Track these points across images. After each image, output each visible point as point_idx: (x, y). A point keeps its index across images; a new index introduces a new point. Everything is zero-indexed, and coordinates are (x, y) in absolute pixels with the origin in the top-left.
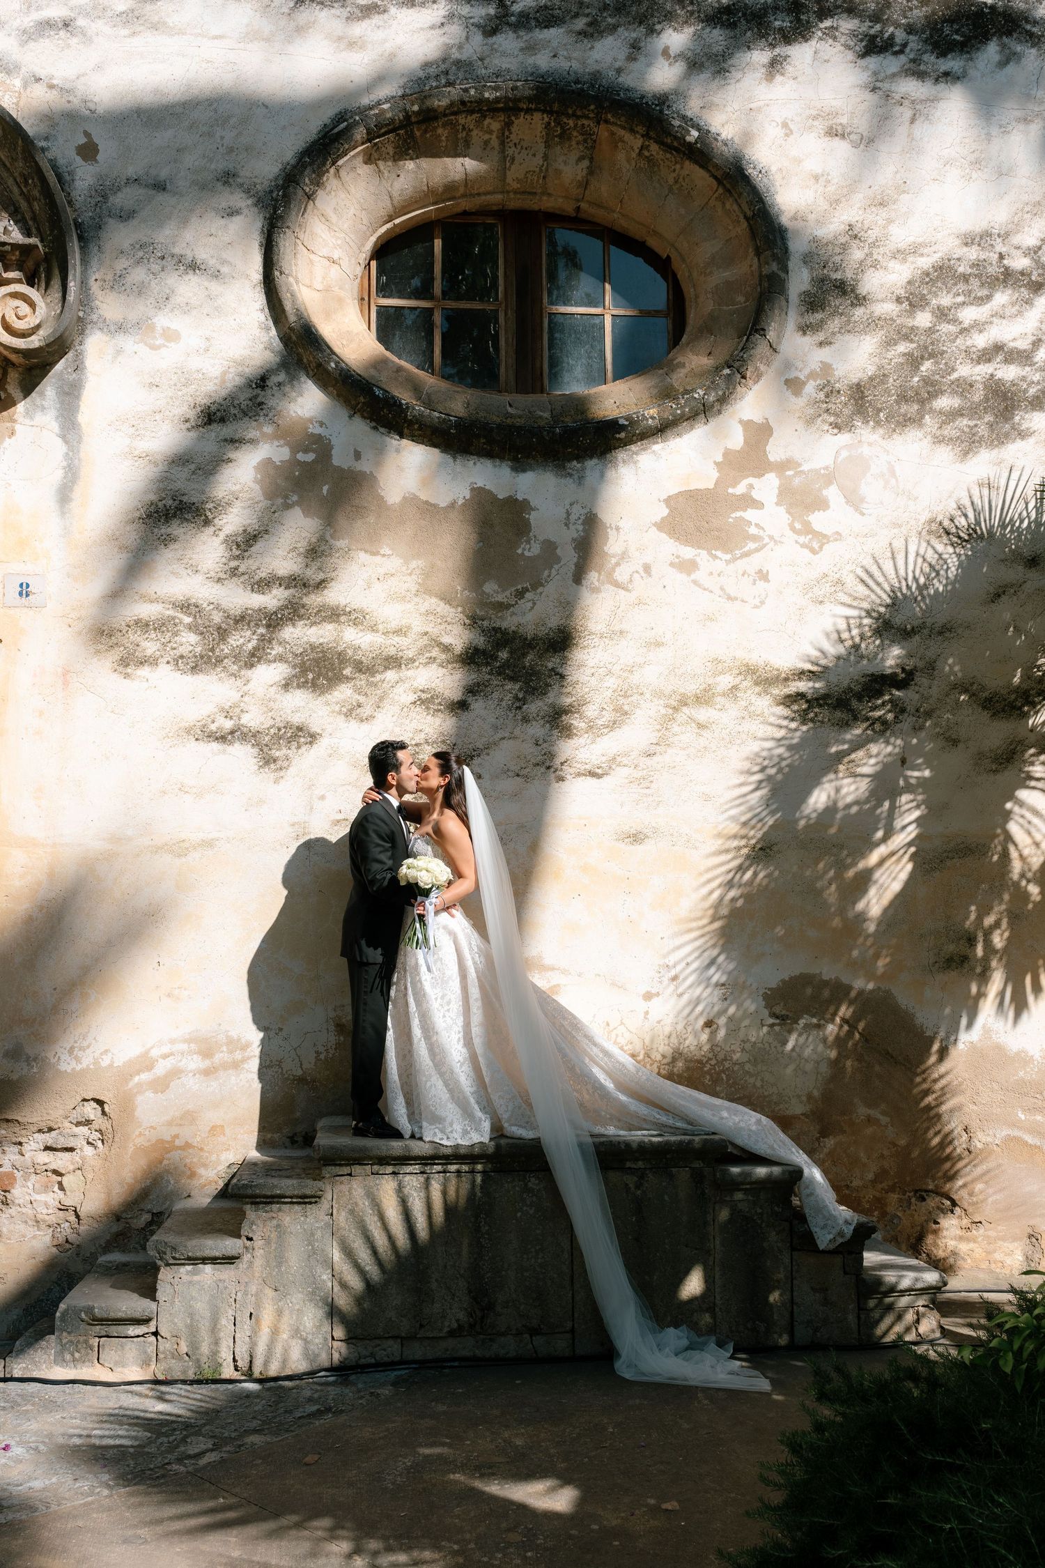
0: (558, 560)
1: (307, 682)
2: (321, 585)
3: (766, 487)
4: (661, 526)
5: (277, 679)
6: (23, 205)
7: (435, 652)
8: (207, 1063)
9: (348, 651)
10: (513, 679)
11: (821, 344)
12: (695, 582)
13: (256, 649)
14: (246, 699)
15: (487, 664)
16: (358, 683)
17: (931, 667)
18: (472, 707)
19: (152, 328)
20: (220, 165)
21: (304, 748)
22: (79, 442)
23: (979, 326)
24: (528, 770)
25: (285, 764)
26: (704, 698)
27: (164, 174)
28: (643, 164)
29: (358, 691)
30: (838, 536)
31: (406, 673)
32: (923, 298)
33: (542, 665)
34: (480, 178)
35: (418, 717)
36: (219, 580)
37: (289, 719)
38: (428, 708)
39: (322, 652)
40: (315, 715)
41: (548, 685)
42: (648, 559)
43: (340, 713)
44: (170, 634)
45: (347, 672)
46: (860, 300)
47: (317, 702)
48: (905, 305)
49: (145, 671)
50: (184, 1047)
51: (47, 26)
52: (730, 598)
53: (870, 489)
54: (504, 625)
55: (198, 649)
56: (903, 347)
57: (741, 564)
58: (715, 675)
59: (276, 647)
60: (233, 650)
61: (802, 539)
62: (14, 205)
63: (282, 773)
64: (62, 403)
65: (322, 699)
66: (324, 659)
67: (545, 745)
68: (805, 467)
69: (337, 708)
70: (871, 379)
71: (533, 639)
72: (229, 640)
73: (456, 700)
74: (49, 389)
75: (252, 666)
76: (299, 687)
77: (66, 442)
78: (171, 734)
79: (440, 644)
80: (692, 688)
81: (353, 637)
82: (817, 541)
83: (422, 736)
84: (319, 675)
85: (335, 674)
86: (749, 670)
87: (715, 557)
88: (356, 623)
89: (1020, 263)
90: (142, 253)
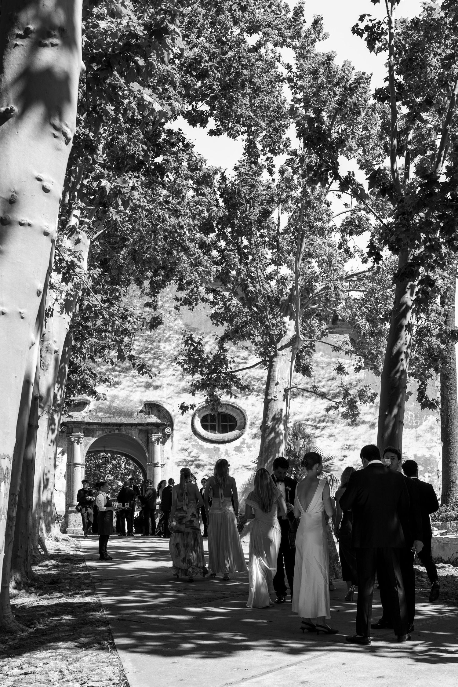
2: (198, 457)
3: (245, 446)
4: (234, 450)
12: (237, 456)
13: (192, 464)
19: (181, 430)
39: (198, 464)
42: (232, 454)
43: (200, 471)
51: (169, 398)
52: (241, 458)
57: (242, 454)
64: (172, 440)
68: (249, 443)
72: (189, 463)
74: (170, 437)
77: (172, 444)
82: (251, 451)
86: (243, 466)
88: (202, 461)
90: (179, 422)
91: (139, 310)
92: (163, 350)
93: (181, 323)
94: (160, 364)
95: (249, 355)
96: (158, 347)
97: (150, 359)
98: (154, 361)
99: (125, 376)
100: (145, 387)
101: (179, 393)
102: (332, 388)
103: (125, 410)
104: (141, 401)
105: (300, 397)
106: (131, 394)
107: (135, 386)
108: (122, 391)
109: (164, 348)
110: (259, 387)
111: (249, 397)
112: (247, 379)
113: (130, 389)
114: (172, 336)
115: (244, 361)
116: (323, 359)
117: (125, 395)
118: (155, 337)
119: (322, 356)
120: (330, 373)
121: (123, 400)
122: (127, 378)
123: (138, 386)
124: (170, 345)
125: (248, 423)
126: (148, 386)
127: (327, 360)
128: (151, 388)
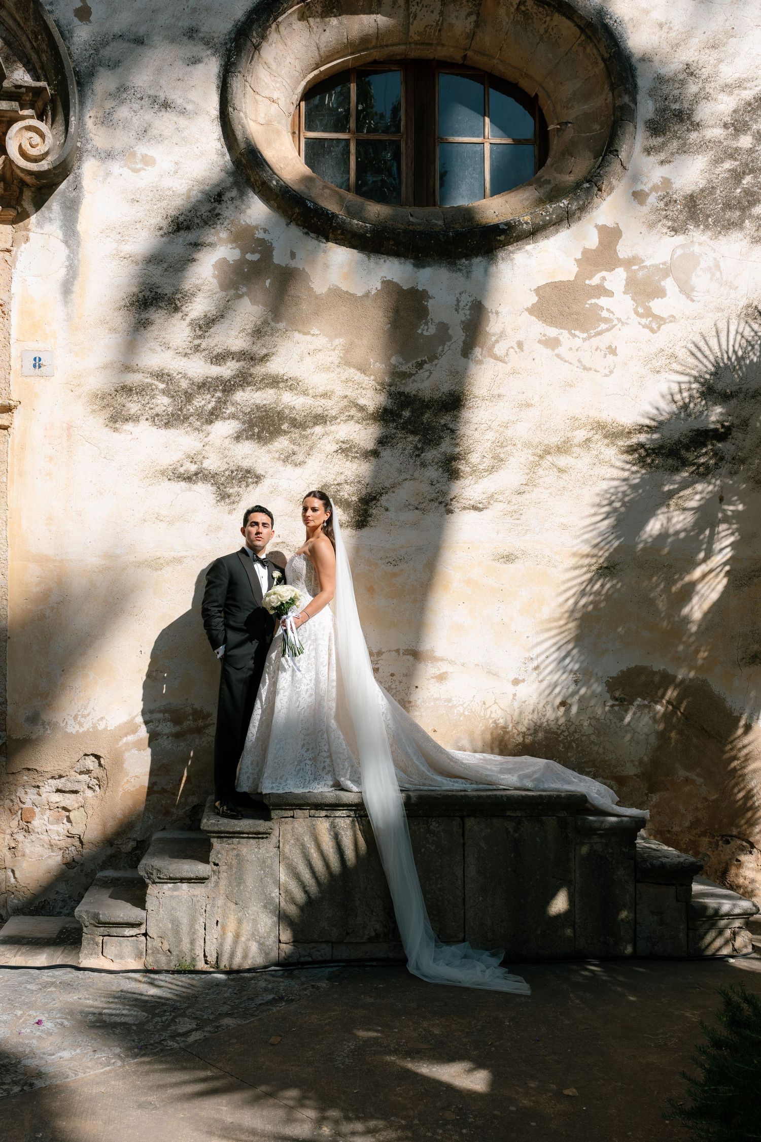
0: (450, 338)
1: (253, 435)
2: (264, 358)
3: (616, 279)
4: (532, 311)
5: (231, 432)
6: (34, 57)
7: (353, 412)
8: (178, 728)
9: (286, 411)
10: (413, 433)
11: (662, 163)
12: (558, 356)
13: (214, 409)
14: (207, 448)
15: (394, 421)
16: (293, 436)
17: (745, 424)
18: (381, 455)
19: (134, 155)
20: (186, 23)
21: (251, 487)
22: (78, 246)
24: (424, 504)
25: (237, 499)
26: (563, 448)
27: (142, 31)
28: (520, 17)
29: (293, 442)
30: (673, 319)
31: (330, 428)
32: (746, 124)
33: (437, 422)
34: (389, 31)
35: (339, 463)
36: (186, 355)
37: (240, 464)
38: (347, 456)
39: (266, 411)
40: (259, 460)
41: (441, 438)
42: (521, 337)
43: (279, 459)
44: (148, 397)
45: (285, 427)
46: (697, 126)
47: (262, 451)
48: (731, 130)
49: (129, 426)
50: (160, 716)
52: (585, 368)
53: (699, 280)
54: (407, 390)
55: (170, 409)
56: (728, 165)
57: (595, 341)
58: (572, 430)
59: (230, 407)
60: (197, 409)
61: (644, 321)
62: (27, 57)
63: (234, 506)
64: (65, 215)
65: (265, 448)
66: (267, 416)
67: (438, 485)
68: (647, 263)
69: (277, 455)
70: (702, 191)
71: (430, 401)
72: (194, 402)
73: (369, 449)
74: (54, 204)
75: (211, 422)
76: (247, 439)
77: (68, 246)
78: (150, 475)
79: (357, 405)
80: (554, 440)
81: (289, 400)
82: (656, 322)
83: (343, 477)
84: (263, 429)
85: (275, 429)
86: (599, 426)
87: (574, 336)
88: (291, 388)
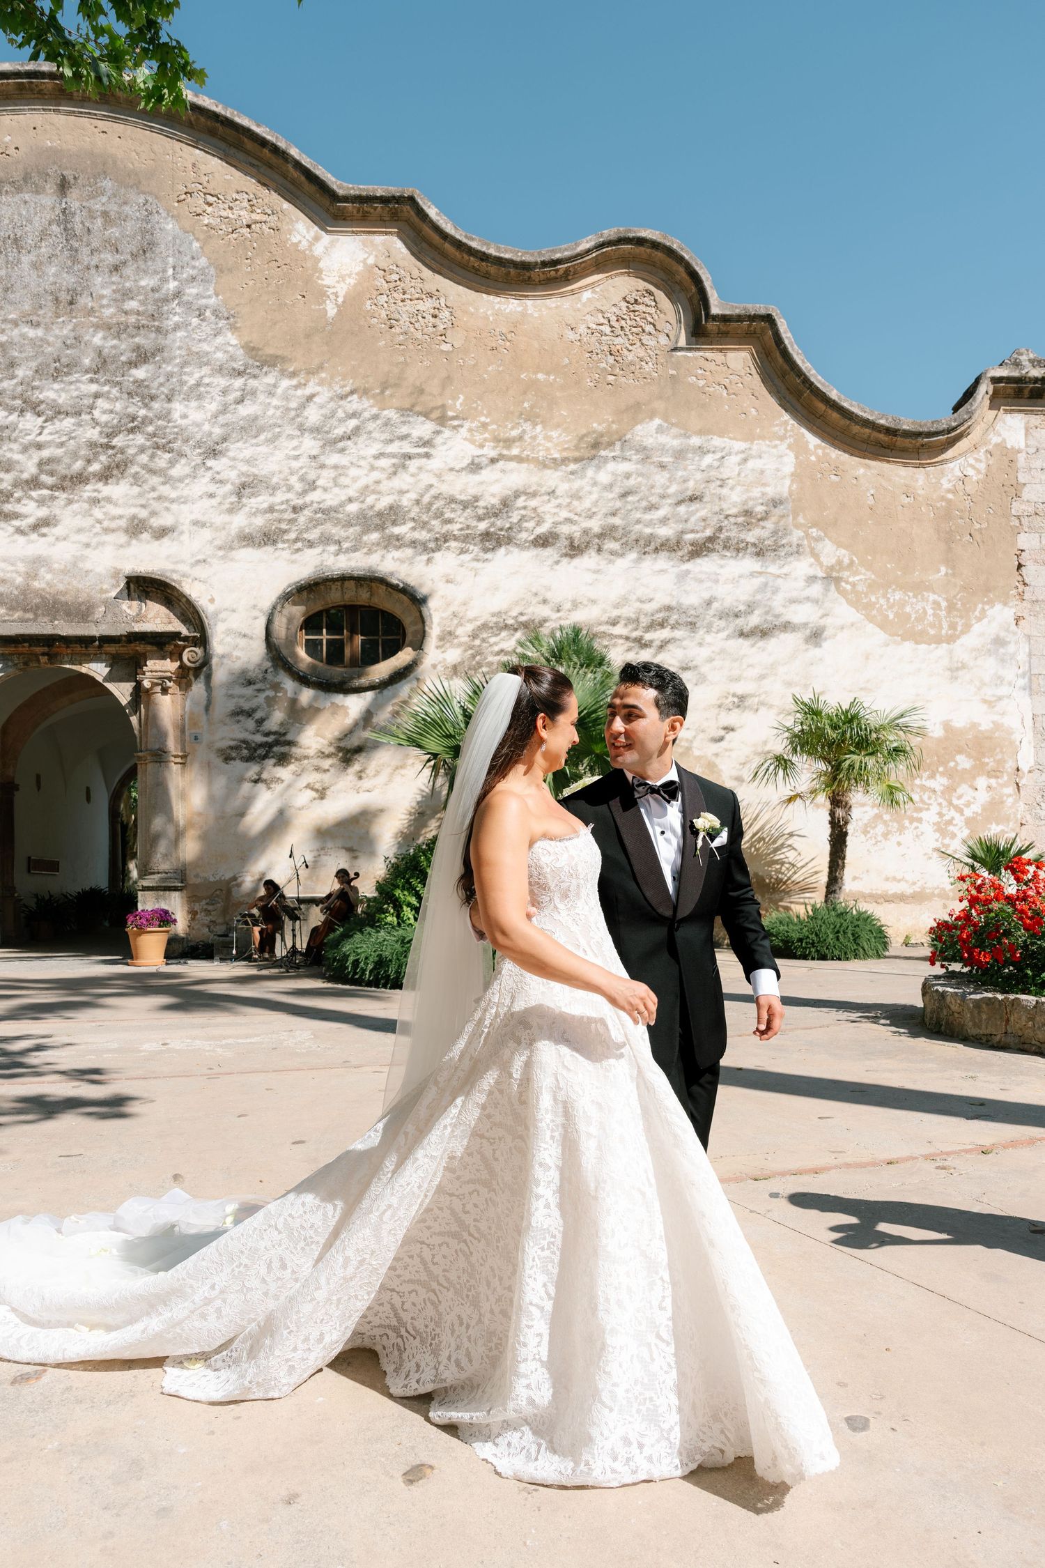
0: (358, 724)
2: (285, 734)
6: (193, 621)
7: (320, 754)
11: (443, 651)
13: (266, 754)
19: (232, 656)
21: (280, 784)
22: (211, 693)
23: (496, 644)
25: (274, 789)
27: (235, 607)
29: (296, 766)
32: (477, 635)
33: (353, 757)
34: (336, 598)
37: (276, 776)
38: (318, 771)
39: (286, 755)
41: (355, 762)
43: (291, 773)
44: (240, 751)
45: (293, 760)
46: (457, 637)
49: (232, 762)
51: (199, 561)
54: (341, 744)
55: (248, 755)
56: (470, 652)
59: (271, 753)
60: (259, 755)
62: (190, 621)
63: (274, 792)
64: (206, 682)
65: (286, 769)
66: (286, 757)
67: (353, 782)
71: (350, 748)
72: (257, 752)
74: (202, 677)
75: (264, 760)
76: (279, 766)
77: (207, 692)
78: (240, 782)
84: (285, 762)
85: (289, 761)
89: (510, 622)
90: (229, 632)
91: (108, 306)
92: (179, 422)
93: (234, 342)
94: (172, 463)
95: (438, 433)
96: (166, 416)
97: (142, 450)
98: (152, 457)
99: (70, 502)
100: (126, 531)
101: (228, 547)
102: (689, 526)
103: (68, 598)
104: (116, 573)
105: (593, 552)
106: (87, 552)
107: (98, 528)
108: (61, 545)
109: (184, 416)
110: (468, 527)
111: (437, 555)
112: (431, 504)
113: (83, 538)
114: (206, 380)
115: (422, 450)
116: (663, 439)
117: (68, 557)
118: (156, 384)
119: (660, 430)
120: (685, 481)
121: (65, 572)
122: (75, 506)
123: (107, 531)
124: (200, 407)
125: (434, 631)
126: (136, 528)
127: (676, 443)
128: (145, 536)
